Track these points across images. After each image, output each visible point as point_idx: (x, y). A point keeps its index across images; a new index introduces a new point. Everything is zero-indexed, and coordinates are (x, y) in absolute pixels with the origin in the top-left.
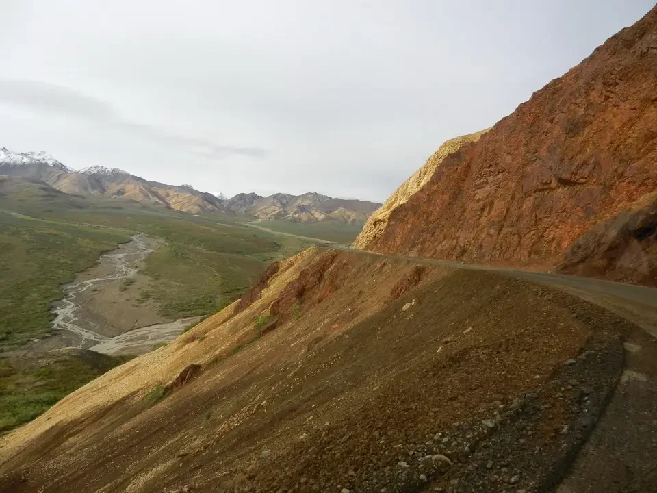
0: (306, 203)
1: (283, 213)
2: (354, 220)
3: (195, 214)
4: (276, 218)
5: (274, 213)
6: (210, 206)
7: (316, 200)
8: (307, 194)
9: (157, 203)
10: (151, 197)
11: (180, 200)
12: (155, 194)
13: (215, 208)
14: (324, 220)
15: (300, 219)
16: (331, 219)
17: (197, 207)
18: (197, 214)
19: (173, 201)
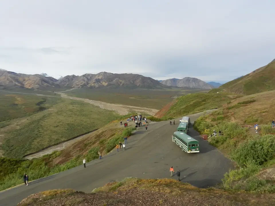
0: (100, 77)
1: (86, 84)
2: (123, 84)
3: (36, 89)
4: (82, 87)
5: (81, 84)
6: (45, 84)
7: (105, 76)
8: (100, 73)
9: (16, 85)
10: (14, 82)
11: (30, 82)
12: (17, 80)
13: (48, 85)
14: (107, 86)
15: (95, 87)
16: (110, 85)
17: (37, 86)
18: (37, 89)
19: (26, 83)
